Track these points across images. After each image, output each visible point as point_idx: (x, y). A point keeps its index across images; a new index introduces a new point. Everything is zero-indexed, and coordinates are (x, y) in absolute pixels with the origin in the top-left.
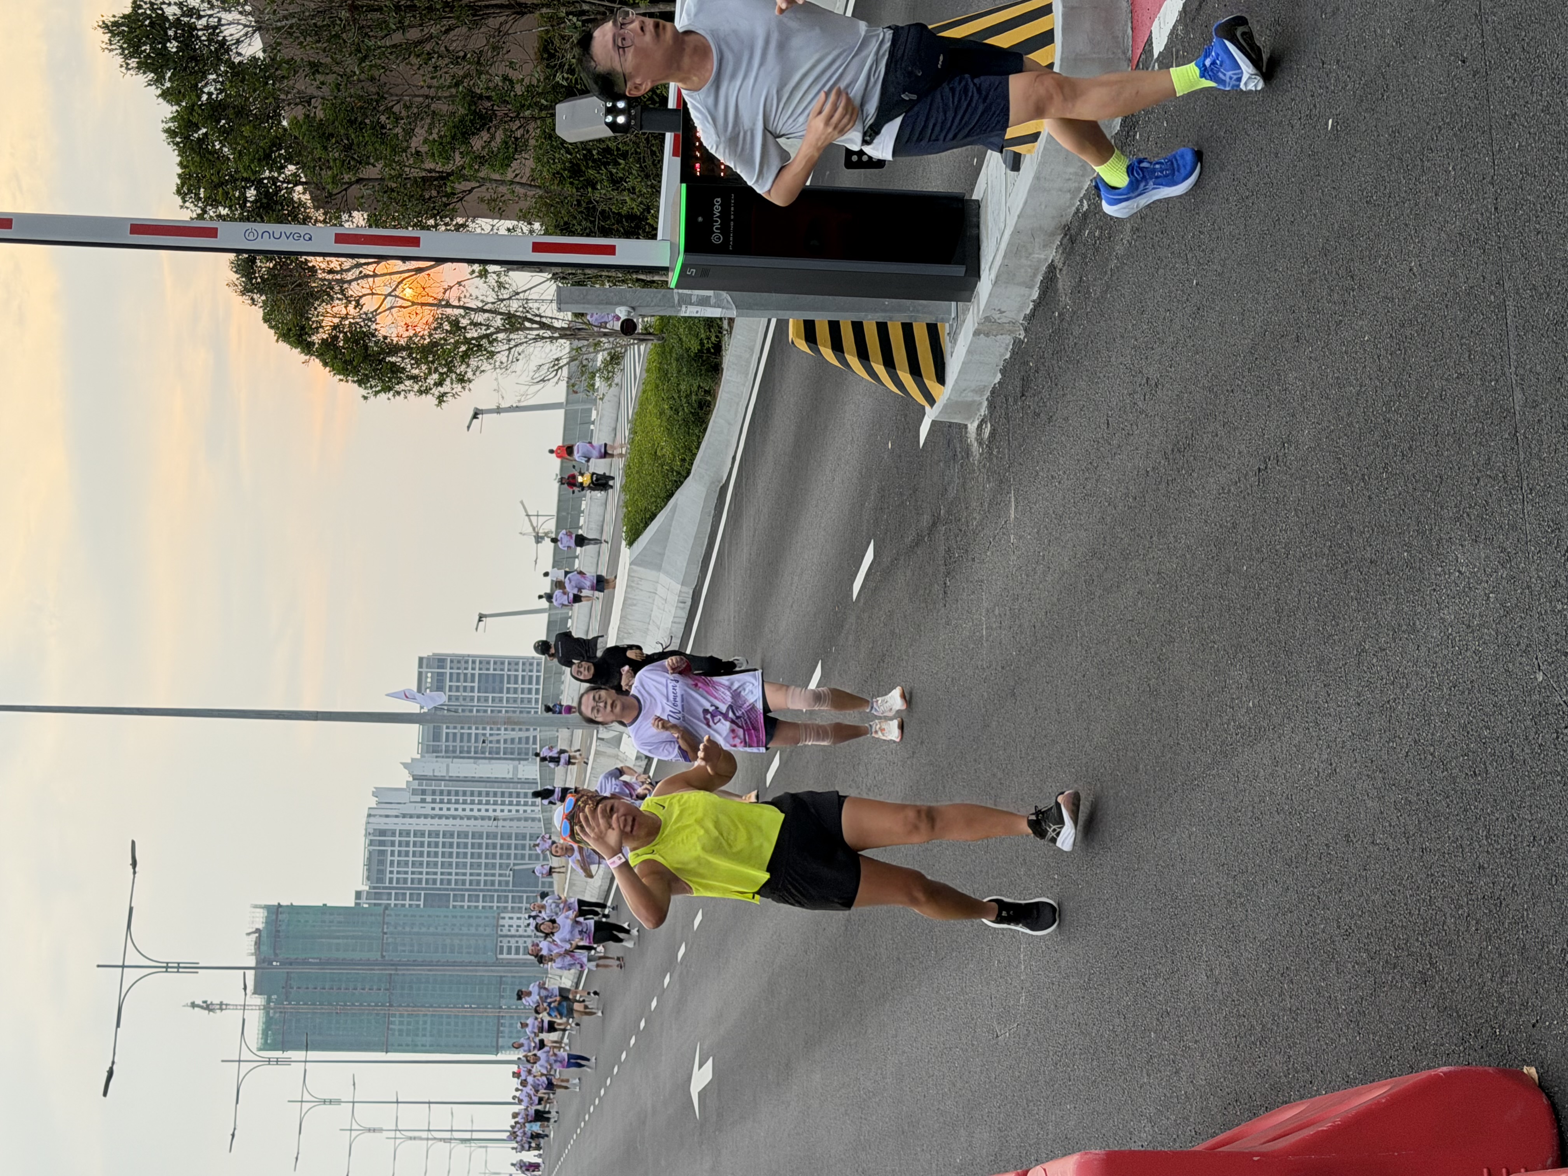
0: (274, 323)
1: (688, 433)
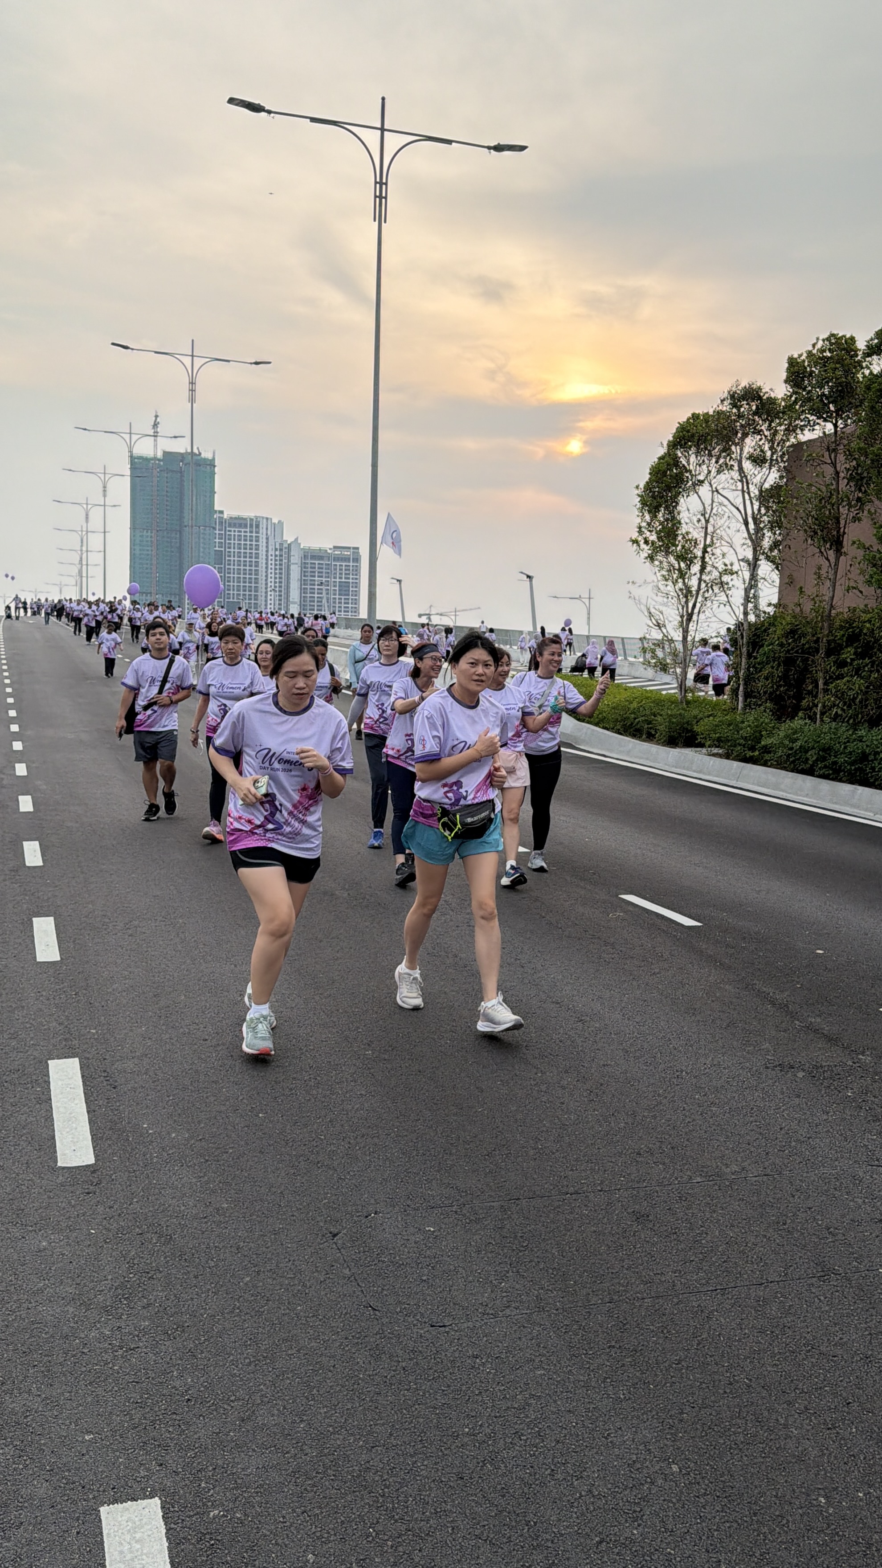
0: (691, 421)
1: (617, 720)
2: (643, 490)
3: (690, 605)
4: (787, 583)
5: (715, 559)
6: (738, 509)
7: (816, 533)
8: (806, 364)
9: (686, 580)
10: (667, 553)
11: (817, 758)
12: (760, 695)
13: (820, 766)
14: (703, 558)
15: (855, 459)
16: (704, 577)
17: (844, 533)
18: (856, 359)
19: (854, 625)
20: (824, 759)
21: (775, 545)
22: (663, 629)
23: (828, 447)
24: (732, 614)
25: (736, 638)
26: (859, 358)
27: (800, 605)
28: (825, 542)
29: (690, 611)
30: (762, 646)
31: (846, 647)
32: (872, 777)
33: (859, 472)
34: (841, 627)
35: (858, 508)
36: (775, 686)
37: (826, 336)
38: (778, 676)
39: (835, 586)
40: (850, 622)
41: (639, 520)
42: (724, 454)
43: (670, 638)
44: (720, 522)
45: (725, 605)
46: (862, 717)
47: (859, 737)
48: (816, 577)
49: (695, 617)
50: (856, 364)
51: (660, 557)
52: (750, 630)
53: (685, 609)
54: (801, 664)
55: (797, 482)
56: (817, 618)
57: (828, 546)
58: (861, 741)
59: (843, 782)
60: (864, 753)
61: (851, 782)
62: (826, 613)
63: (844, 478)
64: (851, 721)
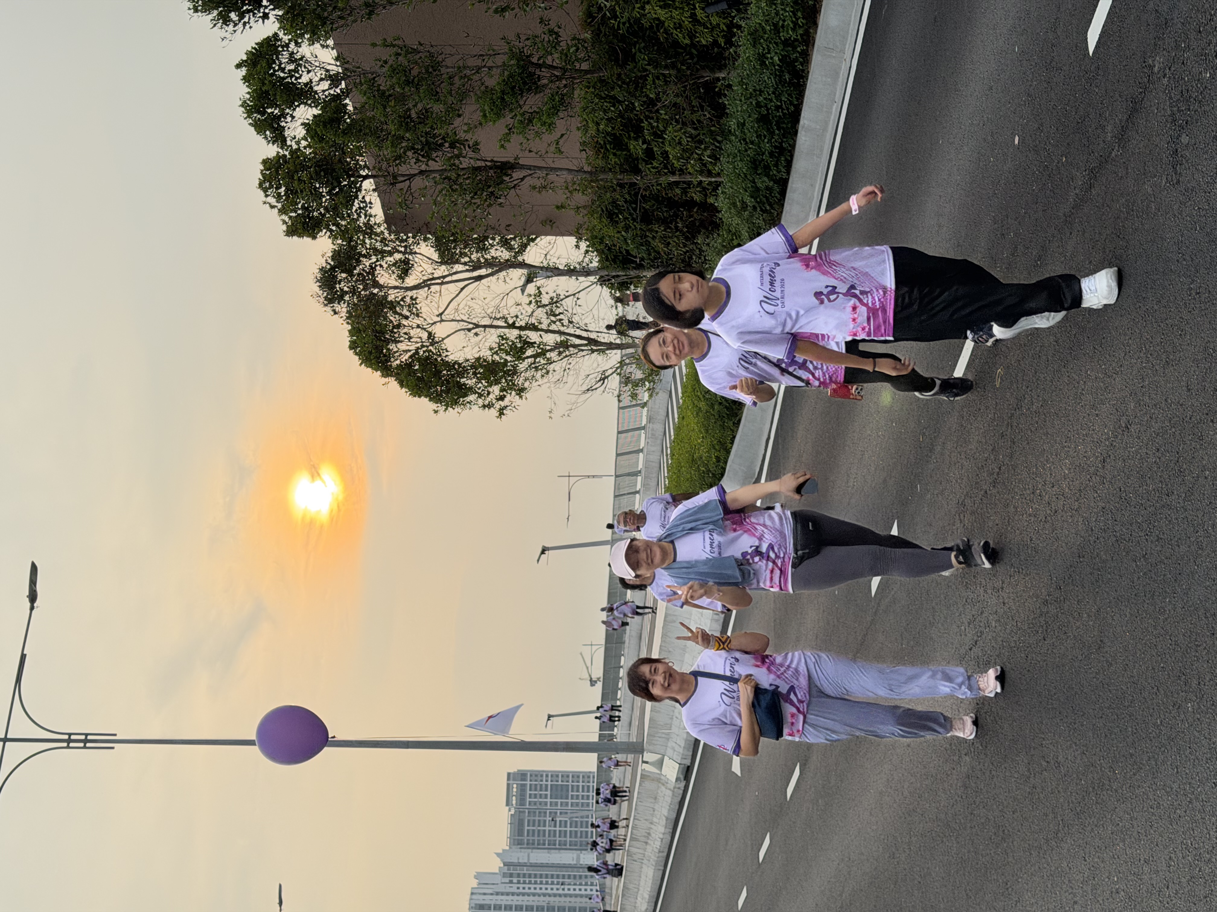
1: (723, 427)
2: (439, 405)
3: (578, 342)
4: (552, 226)
5: (522, 314)
6: (462, 289)
7: (492, 193)
8: (293, 214)
9: (548, 348)
10: (515, 372)
11: (765, 176)
12: (687, 251)
13: (775, 172)
14: (521, 328)
15: (405, 153)
16: (544, 326)
17: (492, 161)
18: (288, 157)
19: (602, 143)
20: (767, 168)
21: (505, 243)
22: (607, 374)
23: (391, 184)
24: (588, 289)
25: (618, 283)
26: (287, 153)
27: (578, 208)
28: (502, 182)
29: (586, 342)
30: (627, 251)
31: (629, 151)
32: (788, 109)
33: (420, 147)
34: (605, 157)
35: (462, 147)
36: (678, 233)
37: (262, 194)
38: (665, 230)
39: (556, 168)
40: (599, 148)
41: (475, 408)
42: (398, 309)
43: (619, 365)
44: (478, 310)
45: (578, 299)
46: (714, 126)
47: (738, 126)
48: (544, 192)
49: (593, 336)
50: (294, 156)
51: (519, 381)
52: (608, 267)
53: (583, 348)
54: (649, 203)
55: (432, 218)
56: (593, 187)
57: (507, 179)
58: (743, 124)
59: (795, 141)
60: (758, 121)
61: (796, 133)
62: (588, 176)
63: (427, 165)
64: (719, 138)
